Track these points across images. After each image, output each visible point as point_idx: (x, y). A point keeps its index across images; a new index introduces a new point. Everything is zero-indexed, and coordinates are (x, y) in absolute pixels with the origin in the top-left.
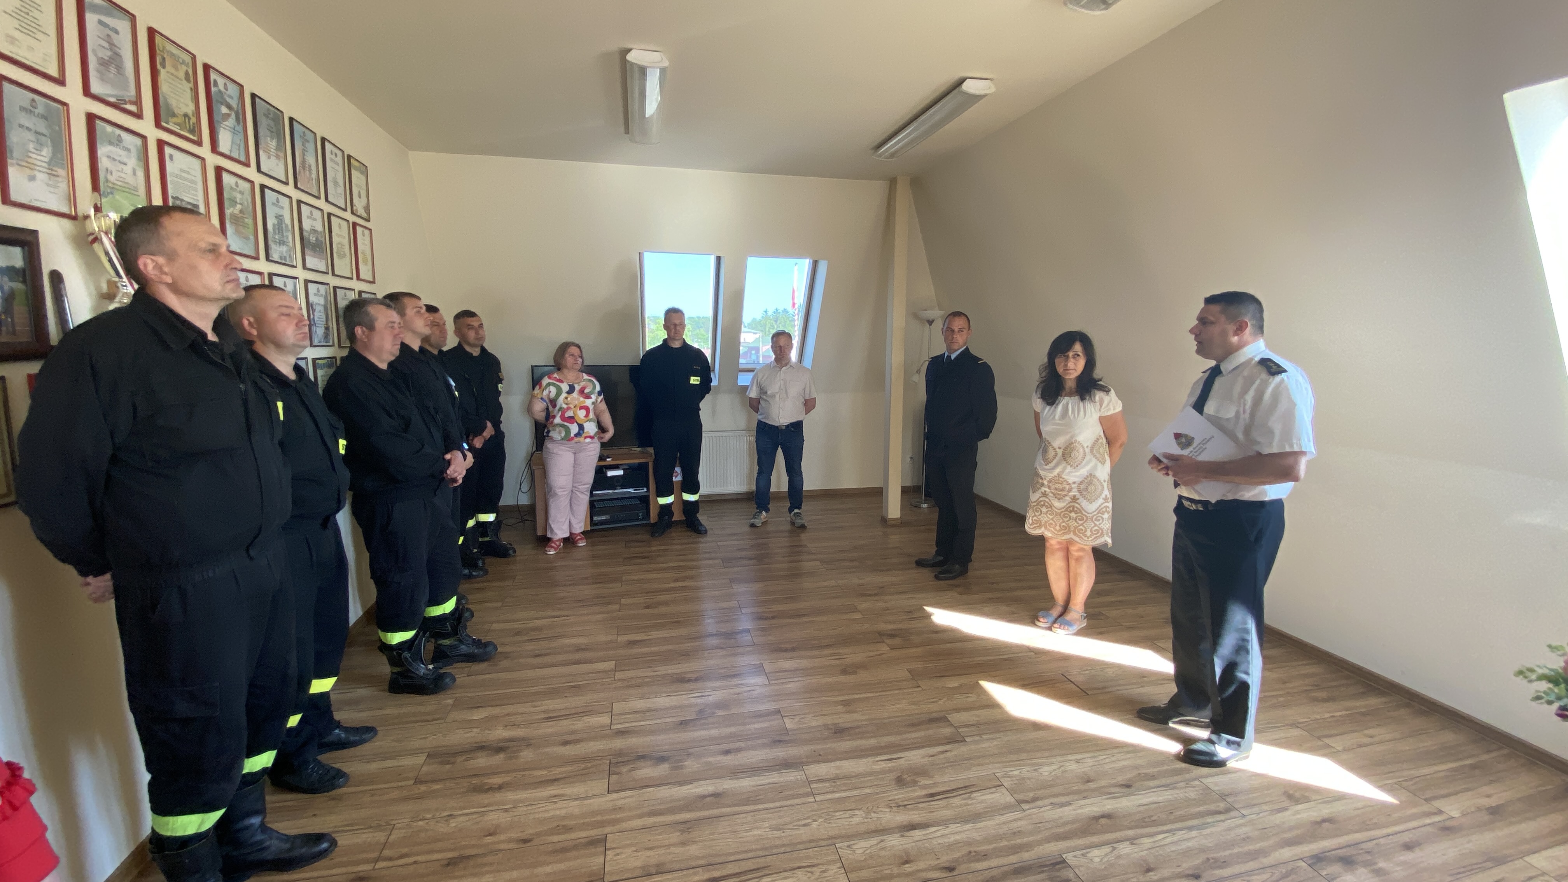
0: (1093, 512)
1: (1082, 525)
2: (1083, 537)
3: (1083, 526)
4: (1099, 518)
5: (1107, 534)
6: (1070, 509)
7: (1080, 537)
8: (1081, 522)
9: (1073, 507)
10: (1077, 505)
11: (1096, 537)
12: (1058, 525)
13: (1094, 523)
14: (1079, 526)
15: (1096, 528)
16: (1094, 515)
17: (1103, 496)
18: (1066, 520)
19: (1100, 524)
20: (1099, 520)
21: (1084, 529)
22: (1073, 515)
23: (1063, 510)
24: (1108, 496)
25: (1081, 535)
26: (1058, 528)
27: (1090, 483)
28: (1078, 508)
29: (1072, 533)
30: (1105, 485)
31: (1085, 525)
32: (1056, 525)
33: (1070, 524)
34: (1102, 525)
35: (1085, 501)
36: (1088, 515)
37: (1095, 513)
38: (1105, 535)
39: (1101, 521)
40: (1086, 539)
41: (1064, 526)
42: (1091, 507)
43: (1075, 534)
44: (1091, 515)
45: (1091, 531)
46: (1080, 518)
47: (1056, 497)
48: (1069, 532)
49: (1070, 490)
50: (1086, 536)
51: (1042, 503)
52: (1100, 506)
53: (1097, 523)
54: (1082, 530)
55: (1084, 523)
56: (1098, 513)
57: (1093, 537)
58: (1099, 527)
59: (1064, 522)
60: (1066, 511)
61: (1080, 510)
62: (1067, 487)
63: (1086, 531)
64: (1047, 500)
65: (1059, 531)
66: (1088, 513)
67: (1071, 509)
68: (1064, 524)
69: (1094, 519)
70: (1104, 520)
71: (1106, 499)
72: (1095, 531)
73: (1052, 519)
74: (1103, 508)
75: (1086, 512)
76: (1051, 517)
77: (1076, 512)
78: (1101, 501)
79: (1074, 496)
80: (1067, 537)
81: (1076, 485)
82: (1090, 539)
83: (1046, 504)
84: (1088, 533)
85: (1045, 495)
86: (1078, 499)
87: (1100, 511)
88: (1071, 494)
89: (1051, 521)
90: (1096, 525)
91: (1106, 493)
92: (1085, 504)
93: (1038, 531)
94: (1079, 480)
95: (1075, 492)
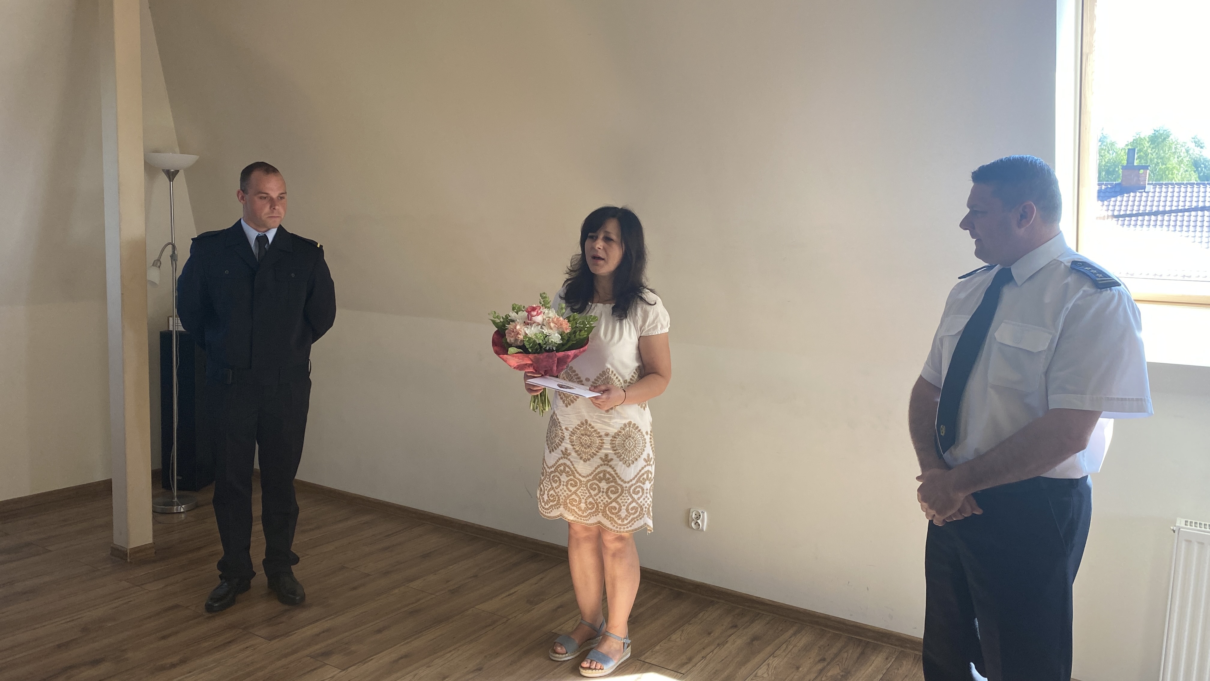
0: (631, 480)
1: (615, 500)
2: (616, 519)
3: (617, 502)
4: (638, 489)
5: (648, 513)
6: (602, 476)
7: (611, 520)
8: (613, 496)
9: (605, 472)
10: (609, 470)
11: (633, 519)
12: (583, 501)
13: (632, 497)
14: (611, 503)
16: (632, 485)
17: (644, 456)
18: (593, 493)
19: (639, 499)
20: (639, 492)
21: (617, 507)
22: (604, 485)
23: (591, 478)
24: (651, 456)
25: (613, 516)
26: (583, 506)
27: (628, 436)
28: (611, 475)
29: (600, 514)
30: (647, 438)
31: (619, 500)
32: (580, 502)
33: (599, 500)
34: (641, 499)
35: (621, 463)
36: (624, 485)
37: (634, 482)
38: (646, 516)
39: (641, 494)
40: (620, 522)
41: (590, 503)
42: (629, 473)
43: (605, 515)
44: (628, 485)
45: (627, 510)
46: (613, 489)
47: (581, 458)
48: (596, 512)
49: (600, 448)
50: (619, 518)
51: (562, 468)
52: (640, 471)
53: (636, 497)
54: (615, 508)
55: (618, 497)
56: (637, 482)
57: (630, 519)
58: (637, 503)
59: (591, 496)
60: (593, 479)
61: (613, 477)
62: (598, 441)
63: (620, 510)
64: (568, 463)
66: (625, 482)
68: (591, 500)
69: (631, 491)
70: (645, 491)
71: (647, 460)
72: (632, 509)
73: (575, 493)
74: (643, 474)
75: (623, 481)
76: (573, 489)
77: (608, 481)
78: (641, 463)
79: (606, 455)
80: (593, 520)
81: (609, 438)
82: (626, 522)
83: (567, 469)
84: (623, 514)
85: (565, 454)
86: (612, 459)
87: (640, 479)
88: (603, 451)
89: (574, 496)
90: (634, 500)
91: (649, 450)
92: (620, 468)
93: (555, 513)
94: (613, 431)
95: (607, 449)
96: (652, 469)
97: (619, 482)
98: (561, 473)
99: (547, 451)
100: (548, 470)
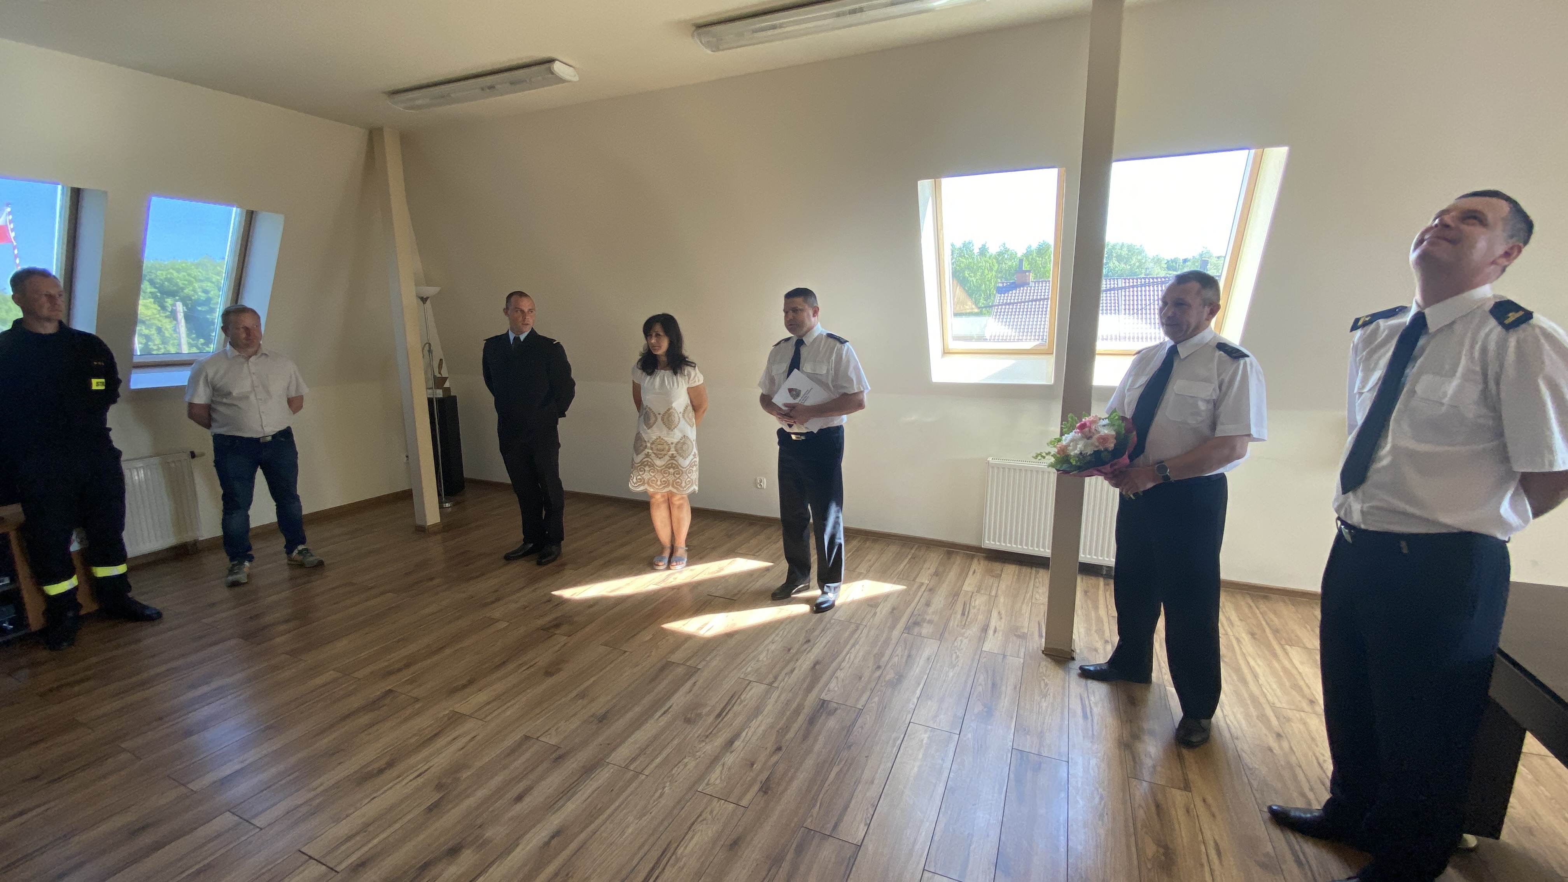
0: (686, 467)
1: (679, 478)
4: (691, 471)
5: (696, 483)
6: (669, 466)
7: (677, 488)
8: (678, 476)
9: (672, 464)
10: (674, 462)
11: (689, 487)
12: (659, 480)
14: (676, 479)
15: (689, 479)
16: (688, 469)
17: (693, 453)
18: (665, 475)
22: (672, 470)
23: (664, 467)
24: (697, 453)
25: (678, 486)
26: (659, 483)
27: (684, 443)
28: (675, 464)
29: (671, 486)
30: (694, 443)
32: (657, 481)
33: (670, 479)
34: (693, 476)
35: (681, 458)
36: (683, 470)
37: (688, 467)
38: (694, 485)
39: (692, 473)
40: (682, 489)
41: (664, 481)
42: (685, 463)
43: (673, 486)
44: (685, 469)
45: (685, 482)
46: (677, 472)
47: (658, 457)
48: (668, 486)
49: (669, 450)
50: (681, 487)
51: (646, 463)
52: (691, 461)
53: (690, 475)
54: (679, 482)
55: (680, 476)
56: (690, 467)
60: (666, 467)
61: (677, 466)
62: (667, 447)
63: (681, 483)
64: (650, 460)
65: (660, 485)
68: (664, 479)
69: (687, 472)
70: (694, 472)
71: (694, 455)
73: (654, 476)
74: (693, 463)
75: (682, 467)
76: (653, 474)
77: (674, 468)
78: (691, 457)
79: (673, 454)
80: (667, 490)
81: (674, 445)
82: (686, 489)
83: (649, 464)
84: (683, 484)
85: (648, 455)
86: (675, 457)
87: (691, 465)
88: (670, 453)
89: (654, 479)
90: (688, 477)
91: (695, 450)
92: (681, 460)
93: (641, 488)
94: (675, 441)
95: (673, 451)
96: (697, 459)
97: (680, 468)
98: (645, 466)
99: (635, 455)
100: (636, 465)
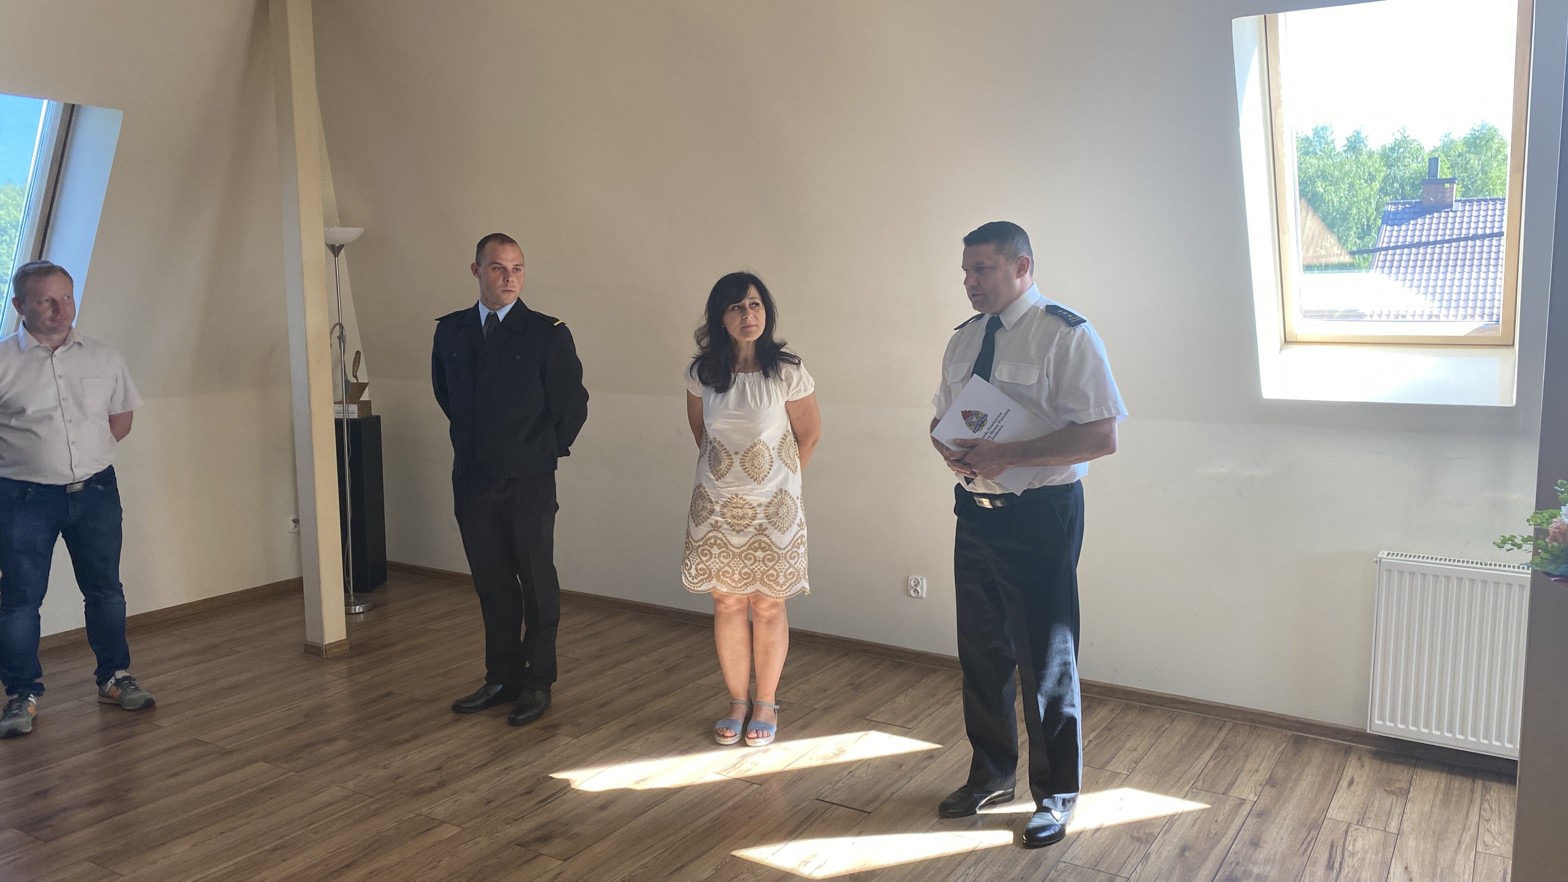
0: (786, 547)
1: (772, 567)
2: (774, 586)
3: (775, 570)
4: (794, 554)
5: (804, 577)
6: (753, 546)
7: (770, 586)
8: (770, 564)
9: (760, 541)
10: (765, 539)
11: (791, 584)
12: (737, 572)
13: (789, 563)
14: (768, 570)
15: (791, 570)
16: (788, 551)
17: (798, 521)
18: (748, 563)
19: (795, 564)
20: (795, 557)
21: (775, 573)
22: (759, 554)
23: (745, 548)
24: (803, 520)
25: (771, 583)
26: (737, 577)
27: (781, 504)
28: (766, 543)
29: (758, 582)
30: (798, 502)
31: (776, 567)
32: (734, 574)
33: (756, 569)
34: (798, 564)
35: (776, 531)
36: (781, 552)
37: (789, 548)
38: (803, 579)
39: (797, 558)
40: (778, 588)
41: (746, 573)
42: (782, 540)
43: (763, 583)
44: (784, 552)
45: (785, 576)
46: (770, 557)
47: (734, 530)
48: (754, 581)
49: (754, 518)
50: (778, 584)
51: (712, 541)
52: (795, 536)
53: (792, 562)
54: (772, 575)
55: (775, 565)
56: (792, 548)
57: (788, 584)
58: (794, 568)
59: (746, 566)
61: (769, 545)
62: (750, 512)
63: (778, 576)
64: (720, 535)
65: (739, 581)
66: (781, 549)
67: (757, 545)
69: (788, 557)
70: (800, 555)
71: (800, 525)
72: (790, 574)
73: (728, 564)
74: (797, 539)
75: (778, 548)
76: (726, 561)
77: (764, 550)
78: (795, 528)
79: (761, 525)
80: (751, 589)
81: (762, 508)
82: (784, 587)
83: (719, 542)
84: (781, 580)
85: (716, 527)
86: (766, 529)
87: (795, 544)
88: (757, 522)
89: (726, 568)
90: (791, 566)
91: (801, 515)
92: (775, 536)
93: (705, 587)
94: (765, 500)
95: (760, 520)
96: (805, 532)
97: (776, 549)
98: (711, 547)
99: (692, 525)
100: (694, 544)
